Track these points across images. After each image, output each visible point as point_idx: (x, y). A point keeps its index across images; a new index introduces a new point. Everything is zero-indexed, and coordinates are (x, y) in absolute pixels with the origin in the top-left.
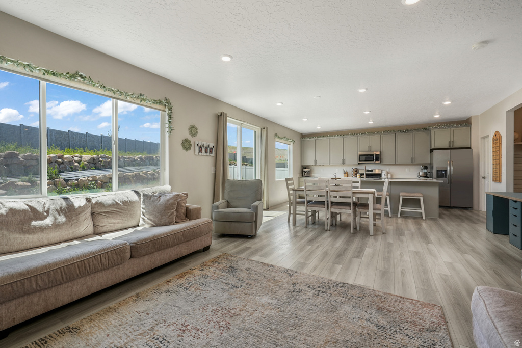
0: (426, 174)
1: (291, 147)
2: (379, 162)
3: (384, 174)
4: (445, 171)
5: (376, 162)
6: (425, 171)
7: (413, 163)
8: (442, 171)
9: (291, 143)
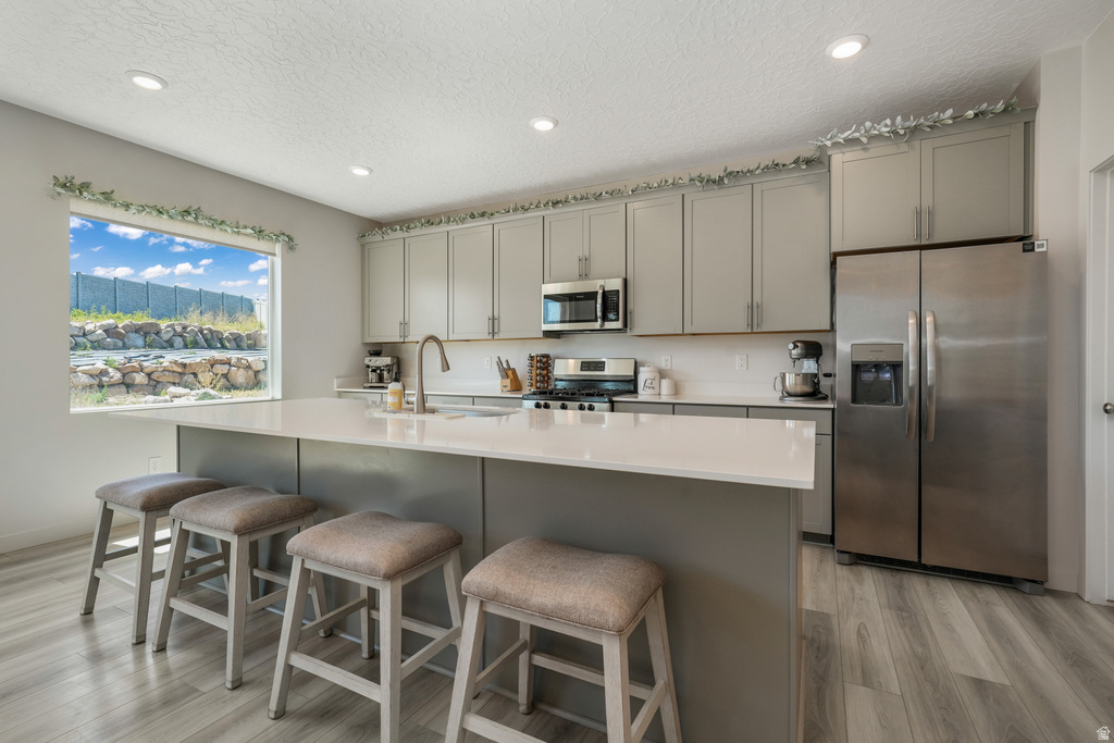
0: (812, 380)
1: (278, 260)
2: (618, 325)
3: (644, 375)
4: (896, 367)
5: (608, 325)
6: (809, 366)
7: (754, 330)
8: (878, 366)
9: (278, 248)
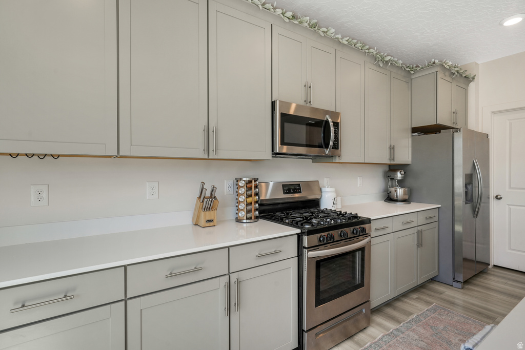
7: (391, 162)
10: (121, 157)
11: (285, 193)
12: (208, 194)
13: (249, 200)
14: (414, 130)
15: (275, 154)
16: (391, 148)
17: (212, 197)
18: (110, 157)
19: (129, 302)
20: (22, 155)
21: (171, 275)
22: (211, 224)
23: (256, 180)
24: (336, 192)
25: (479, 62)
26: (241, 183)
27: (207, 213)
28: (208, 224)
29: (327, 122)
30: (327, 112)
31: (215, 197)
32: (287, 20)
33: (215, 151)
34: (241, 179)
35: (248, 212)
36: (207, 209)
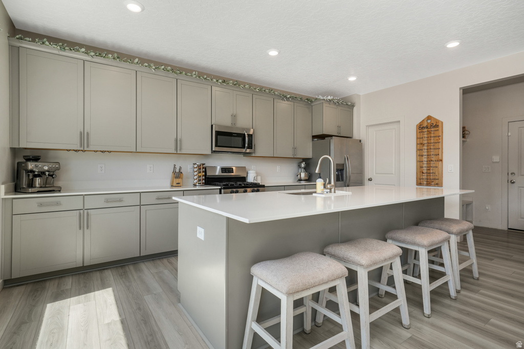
10: (137, 152)
11: (222, 172)
12: (177, 171)
13: (200, 174)
14: (314, 137)
15: (213, 152)
16: (295, 149)
17: (180, 173)
18: (131, 152)
19: (141, 206)
20: (99, 151)
21: (158, 199)
22: (179, 185)
23: (203, 164)
24: (256, 173)
25: (361, 94)
26: (196, 166)
27: (177, 180)
28: (177, 185)
29: (245, 134)
30: (244, 129)
31: (181, 173)
32: (219, 84)
33: (180, 150)
34: (196, 164)
35: (199, 180)
36: (176, 177)
